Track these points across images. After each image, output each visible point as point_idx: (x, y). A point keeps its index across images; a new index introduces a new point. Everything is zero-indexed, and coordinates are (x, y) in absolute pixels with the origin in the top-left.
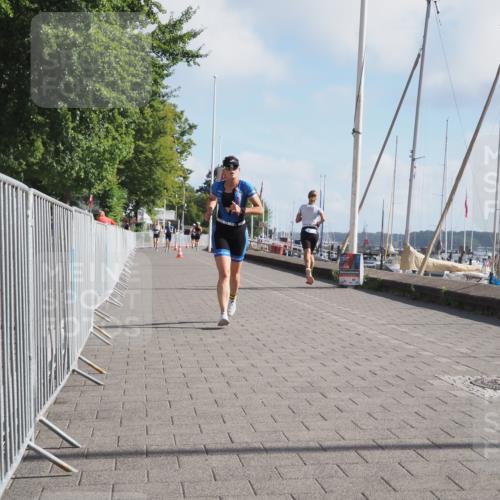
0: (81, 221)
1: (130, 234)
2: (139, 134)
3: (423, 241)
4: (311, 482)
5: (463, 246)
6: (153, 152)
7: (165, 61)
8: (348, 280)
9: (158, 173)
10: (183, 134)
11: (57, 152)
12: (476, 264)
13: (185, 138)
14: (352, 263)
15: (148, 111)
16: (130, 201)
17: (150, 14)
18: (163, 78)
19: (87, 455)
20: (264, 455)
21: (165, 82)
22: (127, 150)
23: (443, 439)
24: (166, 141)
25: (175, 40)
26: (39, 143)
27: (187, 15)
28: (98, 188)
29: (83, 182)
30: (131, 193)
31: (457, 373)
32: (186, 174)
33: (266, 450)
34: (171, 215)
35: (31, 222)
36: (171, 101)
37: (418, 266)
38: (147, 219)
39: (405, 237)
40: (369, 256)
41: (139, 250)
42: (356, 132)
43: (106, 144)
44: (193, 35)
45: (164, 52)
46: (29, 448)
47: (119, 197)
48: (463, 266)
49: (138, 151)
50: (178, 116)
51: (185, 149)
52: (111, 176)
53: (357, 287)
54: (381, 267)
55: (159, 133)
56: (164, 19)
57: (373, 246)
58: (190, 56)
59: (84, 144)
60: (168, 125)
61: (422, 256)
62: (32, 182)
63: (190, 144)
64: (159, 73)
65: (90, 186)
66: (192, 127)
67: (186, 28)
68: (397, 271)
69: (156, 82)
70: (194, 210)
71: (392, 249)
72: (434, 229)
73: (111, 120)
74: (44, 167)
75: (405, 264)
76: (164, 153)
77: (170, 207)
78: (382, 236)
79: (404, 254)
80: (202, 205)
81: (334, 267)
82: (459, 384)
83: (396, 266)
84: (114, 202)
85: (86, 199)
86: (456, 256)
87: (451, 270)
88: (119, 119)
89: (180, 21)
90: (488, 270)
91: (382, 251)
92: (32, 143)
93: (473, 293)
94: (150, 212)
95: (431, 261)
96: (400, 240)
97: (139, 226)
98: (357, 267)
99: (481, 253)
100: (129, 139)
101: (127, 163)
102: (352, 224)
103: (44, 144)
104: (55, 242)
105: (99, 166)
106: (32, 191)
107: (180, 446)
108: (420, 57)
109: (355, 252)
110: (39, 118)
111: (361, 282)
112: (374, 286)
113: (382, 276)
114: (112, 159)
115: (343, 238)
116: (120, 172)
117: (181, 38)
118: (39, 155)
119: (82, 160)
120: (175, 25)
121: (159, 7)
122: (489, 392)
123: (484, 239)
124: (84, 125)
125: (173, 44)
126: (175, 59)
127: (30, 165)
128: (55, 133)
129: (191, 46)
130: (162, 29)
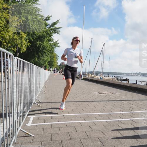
0: (42, 70)
1: (49, 72)
2: (51, 57)
3: (92, 73)
4: (75, 107)
5: (97, 74)
8: (80, 78)
9: (53, 63)
10: (57, 57)
11: (39, 60)
13: (57, 58)
14: (81, 76)
15: (52, 54)
16: (49, 67)
17: (52, 40)
19: (42, 103)
20: (68, 103)
21: (55, 50)
22: (49, 60)
23: (94, 100)
24: (54, 58)
25: (56, 44)
26: (36, 58)
27: (58, 40)
28: (45, 65)
29: (42, 64)
30: (50, 66)
32: (57, 63)
33: (68, 102)
35: (35, 70)
36: (55, 53)
38: (52, 69)
39: (88, 72)
40: (83, 75)
41: (51, 74)
43: (46, 59)
47: (48, 66)
48: (97, 76)
49: (51, 60)
50: (56, 55)
51: (57, 59)
52: (47, 63)
53: (82, 79)
54: (85, 76)
55: (54, 57)
56: (54, 41)
57: (84, 74)
58: (58, 46)
59: (43, 59)
60: (55, 56)
61: (91, 75)
62: (35, 64)
63: (58, 59)
64: (54, 49)
65: (44, 65)
66: (58, 56)
67: (57, 42)
68: (87, 77)
69: (53, 50)
70: (59, 68)
71: (87, 74)
72: (93, 71)
73: (47, 55)
74: (37, 62)
76: (54, 60)
78: (85, 72)
79: (88, 75)
80: (60, 68)
81: (78, 76)
82: (96, 93)
85: (43, 67)
87: (95, 77)
88: (48, 55)
89: (57, 41)
90: (100, 77)
91: (85, 74)
92: (35, 59)
93: (98, 80)
94: (52, 68)
96: (88, 73)
97: (51, 70)
99: (99, 75)
100: (49, 58)
101: (49, 62)
102: (81, 70)
103: (37, 59)
104: (38, 73)
105: (45, 62)
106: (35, 65)
107: (56, 101)
108: (91, 47)
109: (81, 74)
110: (36, 55)
111: (82, 78)
112: (84, 79)
113: (85, 78)
114: (47, 61)
115: (80, 72)
116: (48, 63)
117: (57, 44)
118: (36, 60)
119: (42, 61)
120: (56, 42)
121: (54, 39)
122: (100, 94)
123: (100, 73)
124: (43, 56)
125: (56, 45)
126: (56, 47)
127: (35, 62)
128: (39, 57)
129: (58, 45)
130: (54, 42)
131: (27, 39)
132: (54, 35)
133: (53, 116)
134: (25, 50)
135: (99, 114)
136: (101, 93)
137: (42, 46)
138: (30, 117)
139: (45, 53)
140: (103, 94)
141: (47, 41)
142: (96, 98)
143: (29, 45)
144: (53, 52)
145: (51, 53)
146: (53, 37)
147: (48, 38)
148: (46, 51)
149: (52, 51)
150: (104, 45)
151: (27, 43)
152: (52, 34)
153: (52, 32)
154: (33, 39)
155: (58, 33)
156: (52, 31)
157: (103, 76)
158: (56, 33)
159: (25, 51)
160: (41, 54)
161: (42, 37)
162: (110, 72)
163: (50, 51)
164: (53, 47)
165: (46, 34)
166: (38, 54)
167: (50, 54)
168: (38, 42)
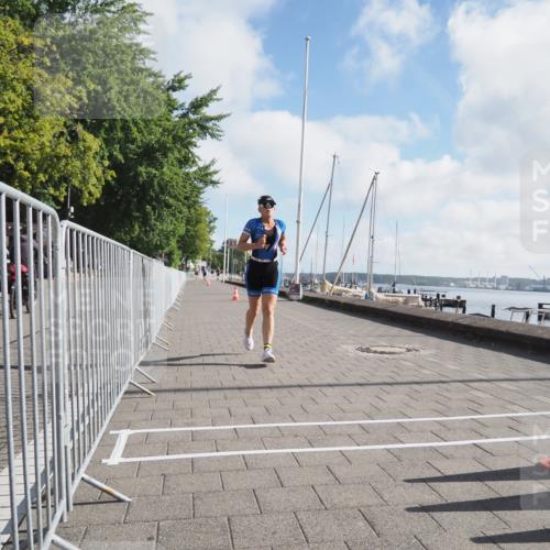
1: (184, 273)
2: (188, 222)
3: (332, 277)
5: (352, 280)
6: (196, 232)
7: (201, 185)
8: (294, 297)
9: (198, 242)
10: (210, 222)
11: (146, 231)
12: (359, 289)
13: (212, 224)
14: (297, 288)
15: (193, 211)
16: (183, 256)
17: (194, 162)
18: (200, 193)
21: (202, 196)
22: (182, 230)
24: (201, 226)
25: (207, 175)
26: (136, 227)
27: (213, 162)
28: (167, 250)
29: (158, 247)
30: (184, 252)
31: (348, 344)
32: (212, 243)
34: (204, 264)
35: (132, 266)
36: (204, 205)
37: (330, 290)
38: (191, 265)
39: (323, 276)
40: (305, 285)
42: (298, 222)
43: (171, 228)
44: (216, 172)
45: (201, 181)
46: (130, 383)
47: (177, 254)
48: (352, 290)
49: (187, 231)
50: (208, 213)
51: (212, 230)
52: (173, 243)
53: (299, 301)
54: (311, 290)
55: (198, 222)
56: (201, 164)
57: (307, 280)
58: (214, 183)
59: (160, 227)
60: (203, 218)
62: (133, 246)
63: (214, 227)
64: (199, 191)
65: (163, 249)
66: (215, 219)
67: (212, 169)
68: (318, 293)
69: (197, 196)
70: (216, 261)
71: (316, 281)
73: (174, 215)
74: (139, 239)
75: (323, 290)
76: (201, 232)
77: (204, 260)
78: (311, 275)
79: (323, 284)
80: (220, 258)
81: (287, 290)
82: (351, 350)
83: (319, 290)
84: (175, 257)
85: (161, 256)
86: (349, 285)
87: (346, 292)
88: (178, 214)
90: (365, 292)
91: (311, 282)
92: (133, 227)
93: (357, 303)
94: (193, 262)
95: (336, 287)
96: (320, 277)
97: (188, 269)
98: (299, 290)
99: (360, 284)
100: (183, 225)
101: (182, 237)
102: (296, 269)
103: (140, 227)
105: (168, 238)
106: (132, 251)
108: (330, 185)
109: (298, 282)
110: (137, 214)
112: (307, 300)
113: (311, 295)
114: (174, 235)
115: (292, 276)
116: (178, 241)
117: (210, 174)
118: (136, 233)
119: (158, 235)
120: (207, 167)
121: (198, 158)
122: (365, 354)
123: (362, 277)
124: (160, 218)
125: (206, 177)
126: (206, 184)
127: (132, 238)
128: (145, 221)
129: (215, 178)
130: (200, 169)
131: (102, 158)
132: (199, 142)
133: (197, 431)
134: (98, 195)
135: (360, 425)
136: (368, 350)
137: (156, 183)
138: (117, 435)
139: (168, 206)
140: (375, 352)
141: (175, 163)
142: (349, 366)
143: (110, 179)
144: (195, 202)
145: (189, 208)
146: (194, 150)
147: (180, 152)
148: (171, 201)
149: (191, 201)
150: (375, 178)
151: (104, 172)
152: (194, 140)
153: (191, 131)
154: (126, 157)
155: (213, 136)
156: (194, 130)
157: (374, 290)
158: (208, 137)
159: (97, 200)
160: (154, 209)
161: (158, 150)
162: (397, 274)
163: (186, 198)
164: (195, 187)
165: (170, 137)
166: (141, 208)
167: (185, 210)
168: (142, 169)
